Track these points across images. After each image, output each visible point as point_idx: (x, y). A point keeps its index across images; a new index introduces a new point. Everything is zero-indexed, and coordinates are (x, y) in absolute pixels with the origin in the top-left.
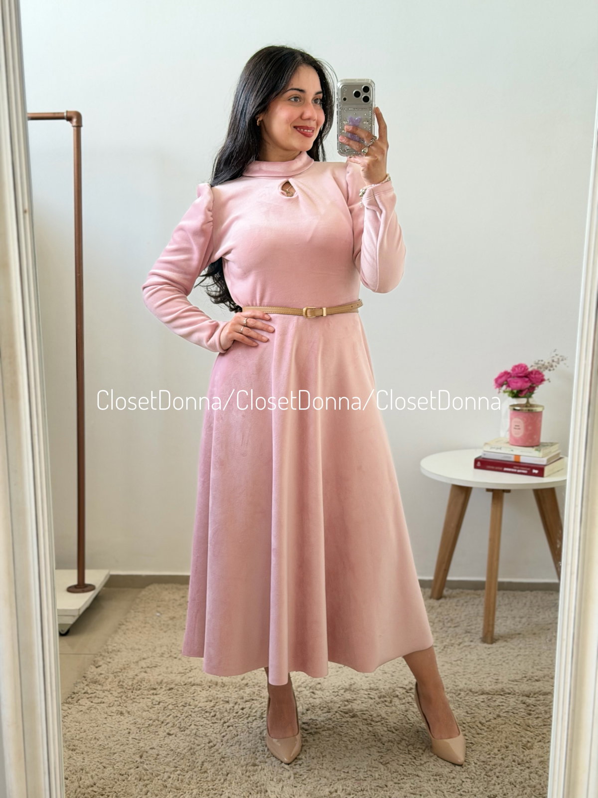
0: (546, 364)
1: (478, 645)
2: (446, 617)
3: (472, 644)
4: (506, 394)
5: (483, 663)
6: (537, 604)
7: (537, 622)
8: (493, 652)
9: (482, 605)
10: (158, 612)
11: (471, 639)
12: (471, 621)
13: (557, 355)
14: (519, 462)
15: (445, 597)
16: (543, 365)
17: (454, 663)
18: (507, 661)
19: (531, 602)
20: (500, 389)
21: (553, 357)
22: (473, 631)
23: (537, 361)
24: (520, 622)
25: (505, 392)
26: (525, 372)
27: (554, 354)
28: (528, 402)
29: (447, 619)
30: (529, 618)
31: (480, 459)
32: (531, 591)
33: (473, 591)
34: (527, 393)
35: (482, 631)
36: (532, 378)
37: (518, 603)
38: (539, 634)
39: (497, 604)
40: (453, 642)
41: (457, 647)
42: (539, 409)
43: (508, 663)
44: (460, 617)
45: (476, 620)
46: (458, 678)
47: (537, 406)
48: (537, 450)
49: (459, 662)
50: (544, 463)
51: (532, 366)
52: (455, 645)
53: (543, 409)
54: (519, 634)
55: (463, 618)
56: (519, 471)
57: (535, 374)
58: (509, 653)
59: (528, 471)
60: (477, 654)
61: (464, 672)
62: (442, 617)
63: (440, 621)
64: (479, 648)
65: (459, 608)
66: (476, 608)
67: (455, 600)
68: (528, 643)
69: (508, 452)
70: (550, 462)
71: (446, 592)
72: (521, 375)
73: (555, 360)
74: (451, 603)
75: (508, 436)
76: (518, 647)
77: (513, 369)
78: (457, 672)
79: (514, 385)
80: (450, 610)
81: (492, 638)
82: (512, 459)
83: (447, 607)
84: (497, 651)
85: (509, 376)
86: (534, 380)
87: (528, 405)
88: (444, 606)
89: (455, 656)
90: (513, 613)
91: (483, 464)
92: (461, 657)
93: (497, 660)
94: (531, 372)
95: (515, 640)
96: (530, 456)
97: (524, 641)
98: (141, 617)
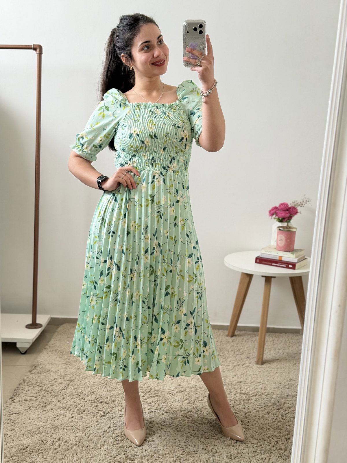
0: (299, 203)
1: (253, 366)
2: (236, 348)
3: (250, 365)
4: (276, 220)
5: (256, 377)
6: (288, 341)
7: (288, 352)
8: (262, 370)
9: (257, 341)
10: (68, 341)
11: (250, 362)
12: (250, 351)
13: (305, 198)
14: (281, 261)
15: (236, 336)
16: (297, 204)
17: (239, 376)
18: (270, 376)
19: (285, 340)
20: (272, 217)
21: (303, 199)
22: (251, 357)
23: (294, 201)
24: (278, 352)
25: (274, 218)
26: (287, 208)
27: (304, 198)
28: (288, 225)
29: (236, 349)
30: (284, 350)
31: (259, 258)
32: (286, 333)
33: (252, 333)
34: (287, 220)
35: (256, 357)
36: (291, 211)
37: (278, 340)
38: (289, 360)
39: (266, 341)
40: (239, 363)
41: (241, 367)
42: (294, 230)
43: (270, 377)
44: (244, 348)
45: (253, 350)
46: (243, 385)
47: (293, 228)
48: (292, 254)
49: (242, 376)
50: (296, 261)
51: (291, 204)
52: (240, 366)
53: (297, 230)
54: (278, 360)
55: (245, 349)
56: (281, 266)
57: (293, 209)
58: (271, 371)
59: (286, 266)
60: (253, 371)
61: (245, 382)
62: (233, 348)
63: (232, 350)
64: (254, 368)
65: (244, 342)
66: (254, 343)
67: (242, 338)
68: (282, 365)
69: (275, 254)
70: (299, 261)
71: (236, 333)
72: (284, 209)
73: (304, 201)
74: (239, 340)
75: (275, 245)
76: (277, 367)
77: (280, 206)
78: (241, 382)
79: (280, 215)
80: (238, 343)
81: (261, 361)
82: (278, 258)
83: (237, 342)
84: (265, 369)
85: (277, 209)
86: (292, 213)
87: (288, 227)
88: (235, 342)
89: (240, 372)
90: (275, 346)
91: (260, 260)
92: (243, 373)
93: (264, 375)
94: (290, 208)
95: (276, 363)
96: (288, 257)
97: (280, 364)
98: (58, 343)
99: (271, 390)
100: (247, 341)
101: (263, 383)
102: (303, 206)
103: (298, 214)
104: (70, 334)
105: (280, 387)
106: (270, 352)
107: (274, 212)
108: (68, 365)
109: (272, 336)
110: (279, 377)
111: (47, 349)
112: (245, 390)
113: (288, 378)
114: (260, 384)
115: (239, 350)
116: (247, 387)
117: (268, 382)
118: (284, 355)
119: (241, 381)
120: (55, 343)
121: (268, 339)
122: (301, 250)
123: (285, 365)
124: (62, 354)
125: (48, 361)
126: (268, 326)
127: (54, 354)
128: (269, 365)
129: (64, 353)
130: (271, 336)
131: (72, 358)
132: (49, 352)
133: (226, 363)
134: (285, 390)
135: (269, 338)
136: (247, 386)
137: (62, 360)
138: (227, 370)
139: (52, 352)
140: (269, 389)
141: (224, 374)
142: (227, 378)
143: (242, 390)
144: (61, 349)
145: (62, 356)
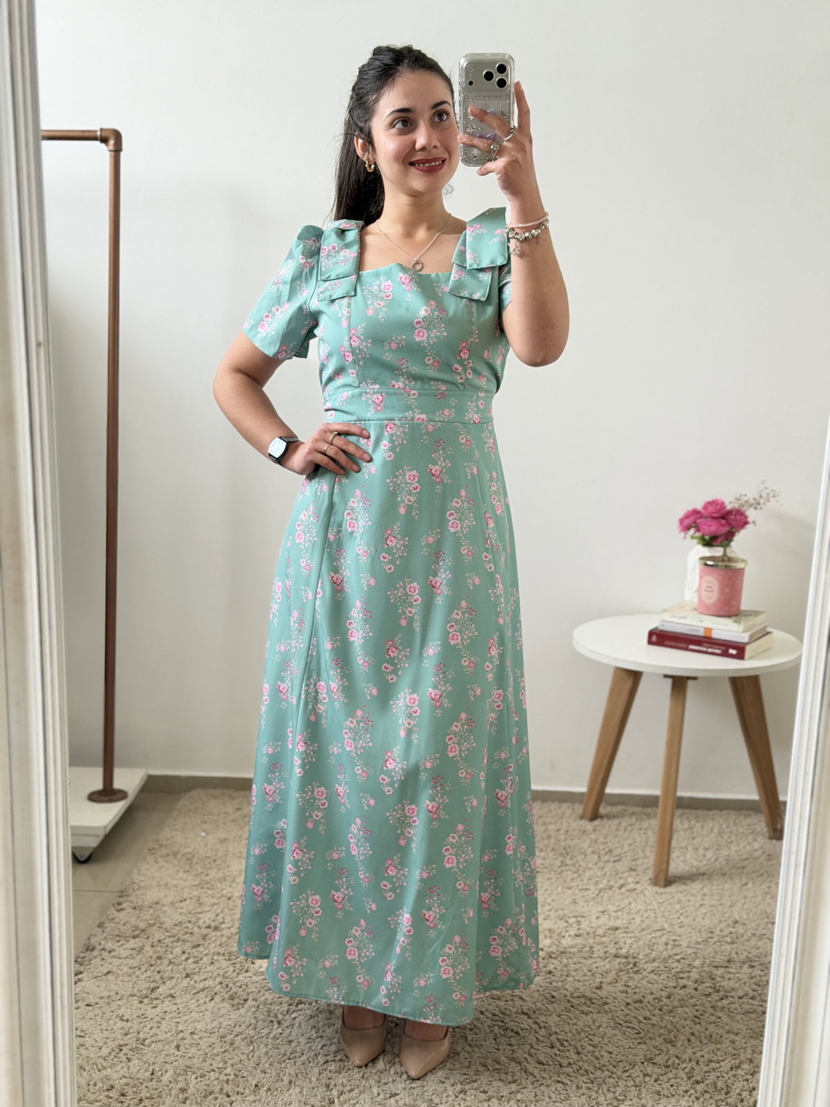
0: (751, 501)
1: (646, 889)
2: (602, 847)
3: (638, 886)
4: (695, 541)
5: (653, 915)
6: (728, 830)
7: (728, 855)
8: (668, 900)
9: (653, 829)
10: (204, 831)
11: (637, 880)
12: (637, 853)
13: (766, 488)
14: (710, 638)
15: (602, 817)
16: (747, 502)
17: (613, 914)
18: (685, 914)
19: (721, 827)
20: (686, 534)
21: (761, 491)
22: (639, 868)
23: (738, 496)
24: (704, 856)
25: (692, 537)
26: (725, 511)
27: (761, 487)
28: (725, 554)
29: (604, 849)
30: (717, 850)
31: (657, 631)
32: (721, 810)
33: (640, 809)
34: (721, 542)
35: (652, 868)
36: (732, 520)
37: (702, 827)
38: (731, 874)
39: (674, 826)
40: (611, 883)
41: (617, 892)
42: (740, 565)
43: (687, 916)
44: (622, 847)
45: (643, 851)
46: (621, 936)
47: (737, 560)
48: (735, 622)
49: (620, 913)
50: (746, 640)
51: (731, 503)
52: (615, 889)
53: (746, 565)
54: (703, 874)
55: (626, 848)
56: (710, 650)
58: (689, 901)
59: (723, 651)
60: (645, 903)
61: (627, 928)
62: (596, 847)
63: (594, 852)
64: (647, 894)
65: (621, 833)
66: (645, 833)
67: (616, 822)
68: (715, 888)
69: (695, 623)
70: (753, 639)
71: (602, 810)
72: (716, 515)
73: (764, 496)
74: (609, 826)
75: (696, 600)
76: (702, 892)
77: (705, 507)
78: (617, 929)
79: (705, 529)
80: (608, 835)
81: (665, 879)
82: (701, 633)
83: (604, 832)
84: (673, 898)
85: (699, 516)
86: (734, 523)
87: (725, 558)
88: (599, 831)
89: (614, 904)
90: (696, 841)
91: (660, 638)
92: (622, 906)
93: (673, 911)
94: (730, 512)
95: (697, 882)
96: (725, 629)
97: (710, 884)
98: (179, 837)
99: (688, 947)
100: (629, 828)
101: (669, 932)
102: (761, 508)
103: (748, 526)
104: (208, 815)
105: (709, 940)
106: (685, 856)
107: (691, 521)
108: (205, 890)
109: (688, 818)
110: (708, 915)
111: (154, 851)
112: (627, 946)
113: (729, 917)
114: (664, 934)
115: (611, 851)
116: (633, 939)
117: (682, 930)
118: (717, 863)
119: (617, 925)
120: (172, 837)
121: (679, 824)
122: (756, 613)
123: (721, 887)
125: (158, 879)
126: (680, 794)
127: (171, 863)
128: (682, 888)
129: (195, 860)
130: (685, 816)
131: (215, 871)
132: (160, 859)
133: (581, 883)
134: (723, 947)
135: (681, 822)
136: (631, 937)
137: (190, 878)
138: (584, 899)
139: (167, 859)
140: (684, 944)
141: (577, 908)
142: (583, 920)
143: (621, 948)
144: (188, 850)
145: (191, 867)
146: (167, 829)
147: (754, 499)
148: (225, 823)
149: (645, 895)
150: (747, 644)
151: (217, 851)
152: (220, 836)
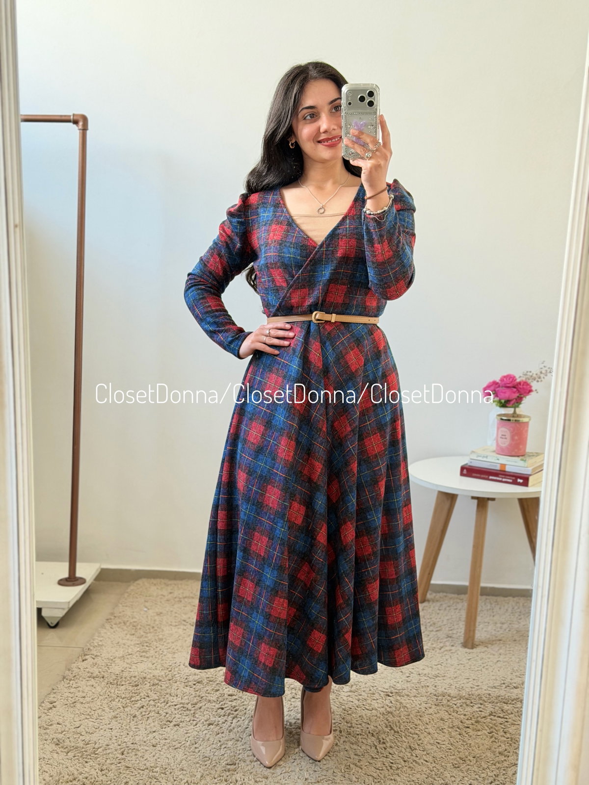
0: (534, 375)
1: (459, 650)
3: (453, 648)
4: (495, 404)
5: (463, 668)
8: (474, 657)
9: (464, 610)
11: (452, 644)
12: (453, 625)
14: (505, 471)
15: (429, 601)
16: (531, 376)
18: (487, 667)
19: (513, 608)
21: (541, 368)
22: (454, 636)
23: (525, 372)
24: (501, 628)
26: (513, 383)
27: (542, 366)
28: (515, 411)
29: (429, 622)
30: (510, 624)
31: (467, 466)
32: (514, 597)
33: (456, 596)
34: (513, 404)
35: (463, 635)
36: (520, 388)
38: (519, 641)
39: (479, 609)
40: (434, 646)
41: (438, 651)
42: (525, 420)
44: (443, 621)
45: (458, 624)
47: (524, 417)
48: (522, 460)
49: (439, 666)
50: (529, 472)
51: (520, 377)
52: (436, 649)
53: (530, 420)
54: (500, 640)
55: (445, 622)
56: (504, 480)
57: (523, 385)
58: (489, 658)
59: (513, 480)
60: (458, 659)
64: (460, 654)
65: (442, 612)
66: (459, 612)
68: (508, 650)
69: (494, 461)
70: (535, 472)
71: (429, 596)
72: (508, 385)
73: (543, 372)
74: (434, 607)
75: (495, 445)
76: (499, 653)
77: (502, 380)
79: (502, 395)
80: (432, 613)
82: (498, 468)
83: (430, 610)
84: (478, 656)
85: (497, 386)
86: (522, 391)
87: (515, 415)
90: (495, 618)
91: (468, 471)
92: (442, 661)
93: (477, 665)
94: (520, 383)
95: (496, 645)
96: (514, 465)
97: (504, 647)
98: (128, 612)
100: (448, 608)
101: (474, 680)
102: (541, 381)
103: (532, 393)
104: (150, 596)
105: (502, 685)
106: (487, 628)
107: (492, 390)
108: (146, 647)
110: (502, 669)
111: (109, 621)
115: (434, 624)
118: (510, 633)
120: (123, 611)
121: (483, 607)
122: (536, 455)
123: (512, 649)
124: (136, 629)
125: (113, 639)
126: (482, 584)
127: (122, 629)
128: (486, 649)
129: (139, 627)
130: (488, 601)
131: (152, 634)
132: (114, 626)
135: (485, 604)
137: (134, 639)
139: (119, 626)
140: (485, 687)
144: (135, 620)
145: (136, 632)
146: (120, 605)
147: (537, 374)
148: (161, 602)
149: (458, 654)
150: (530, 475)
151: (155, 620)
152: (157, 610)
